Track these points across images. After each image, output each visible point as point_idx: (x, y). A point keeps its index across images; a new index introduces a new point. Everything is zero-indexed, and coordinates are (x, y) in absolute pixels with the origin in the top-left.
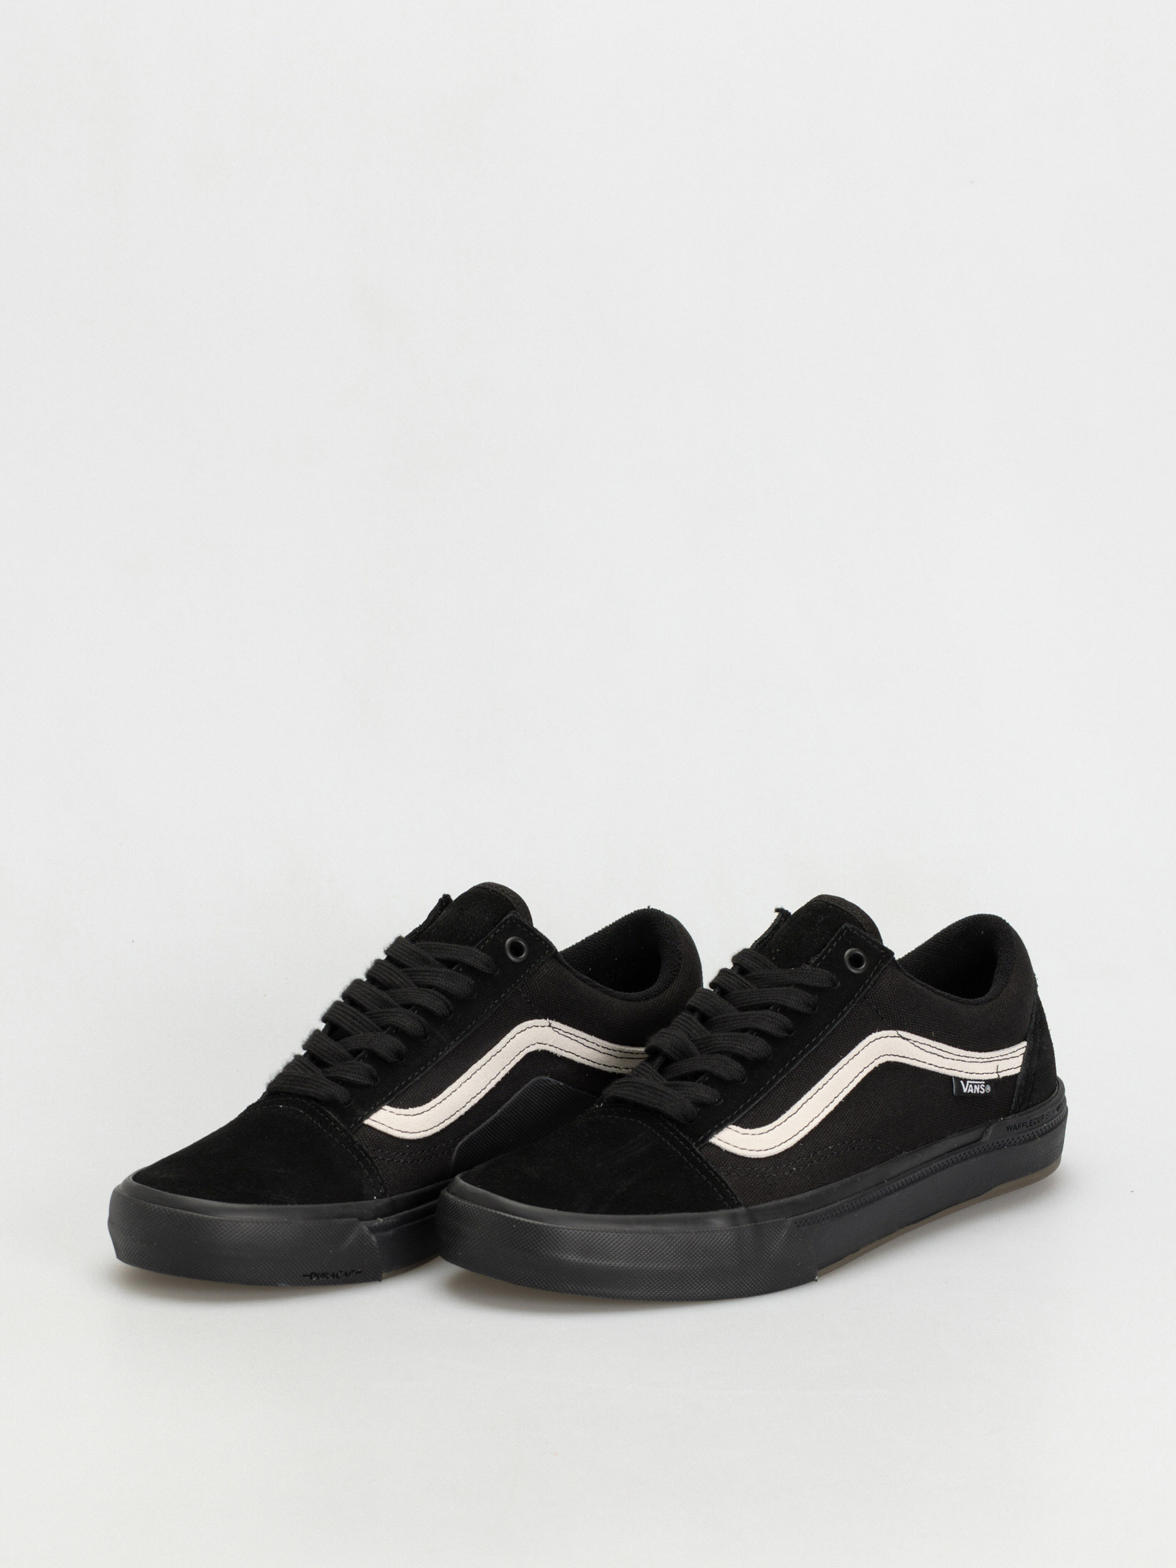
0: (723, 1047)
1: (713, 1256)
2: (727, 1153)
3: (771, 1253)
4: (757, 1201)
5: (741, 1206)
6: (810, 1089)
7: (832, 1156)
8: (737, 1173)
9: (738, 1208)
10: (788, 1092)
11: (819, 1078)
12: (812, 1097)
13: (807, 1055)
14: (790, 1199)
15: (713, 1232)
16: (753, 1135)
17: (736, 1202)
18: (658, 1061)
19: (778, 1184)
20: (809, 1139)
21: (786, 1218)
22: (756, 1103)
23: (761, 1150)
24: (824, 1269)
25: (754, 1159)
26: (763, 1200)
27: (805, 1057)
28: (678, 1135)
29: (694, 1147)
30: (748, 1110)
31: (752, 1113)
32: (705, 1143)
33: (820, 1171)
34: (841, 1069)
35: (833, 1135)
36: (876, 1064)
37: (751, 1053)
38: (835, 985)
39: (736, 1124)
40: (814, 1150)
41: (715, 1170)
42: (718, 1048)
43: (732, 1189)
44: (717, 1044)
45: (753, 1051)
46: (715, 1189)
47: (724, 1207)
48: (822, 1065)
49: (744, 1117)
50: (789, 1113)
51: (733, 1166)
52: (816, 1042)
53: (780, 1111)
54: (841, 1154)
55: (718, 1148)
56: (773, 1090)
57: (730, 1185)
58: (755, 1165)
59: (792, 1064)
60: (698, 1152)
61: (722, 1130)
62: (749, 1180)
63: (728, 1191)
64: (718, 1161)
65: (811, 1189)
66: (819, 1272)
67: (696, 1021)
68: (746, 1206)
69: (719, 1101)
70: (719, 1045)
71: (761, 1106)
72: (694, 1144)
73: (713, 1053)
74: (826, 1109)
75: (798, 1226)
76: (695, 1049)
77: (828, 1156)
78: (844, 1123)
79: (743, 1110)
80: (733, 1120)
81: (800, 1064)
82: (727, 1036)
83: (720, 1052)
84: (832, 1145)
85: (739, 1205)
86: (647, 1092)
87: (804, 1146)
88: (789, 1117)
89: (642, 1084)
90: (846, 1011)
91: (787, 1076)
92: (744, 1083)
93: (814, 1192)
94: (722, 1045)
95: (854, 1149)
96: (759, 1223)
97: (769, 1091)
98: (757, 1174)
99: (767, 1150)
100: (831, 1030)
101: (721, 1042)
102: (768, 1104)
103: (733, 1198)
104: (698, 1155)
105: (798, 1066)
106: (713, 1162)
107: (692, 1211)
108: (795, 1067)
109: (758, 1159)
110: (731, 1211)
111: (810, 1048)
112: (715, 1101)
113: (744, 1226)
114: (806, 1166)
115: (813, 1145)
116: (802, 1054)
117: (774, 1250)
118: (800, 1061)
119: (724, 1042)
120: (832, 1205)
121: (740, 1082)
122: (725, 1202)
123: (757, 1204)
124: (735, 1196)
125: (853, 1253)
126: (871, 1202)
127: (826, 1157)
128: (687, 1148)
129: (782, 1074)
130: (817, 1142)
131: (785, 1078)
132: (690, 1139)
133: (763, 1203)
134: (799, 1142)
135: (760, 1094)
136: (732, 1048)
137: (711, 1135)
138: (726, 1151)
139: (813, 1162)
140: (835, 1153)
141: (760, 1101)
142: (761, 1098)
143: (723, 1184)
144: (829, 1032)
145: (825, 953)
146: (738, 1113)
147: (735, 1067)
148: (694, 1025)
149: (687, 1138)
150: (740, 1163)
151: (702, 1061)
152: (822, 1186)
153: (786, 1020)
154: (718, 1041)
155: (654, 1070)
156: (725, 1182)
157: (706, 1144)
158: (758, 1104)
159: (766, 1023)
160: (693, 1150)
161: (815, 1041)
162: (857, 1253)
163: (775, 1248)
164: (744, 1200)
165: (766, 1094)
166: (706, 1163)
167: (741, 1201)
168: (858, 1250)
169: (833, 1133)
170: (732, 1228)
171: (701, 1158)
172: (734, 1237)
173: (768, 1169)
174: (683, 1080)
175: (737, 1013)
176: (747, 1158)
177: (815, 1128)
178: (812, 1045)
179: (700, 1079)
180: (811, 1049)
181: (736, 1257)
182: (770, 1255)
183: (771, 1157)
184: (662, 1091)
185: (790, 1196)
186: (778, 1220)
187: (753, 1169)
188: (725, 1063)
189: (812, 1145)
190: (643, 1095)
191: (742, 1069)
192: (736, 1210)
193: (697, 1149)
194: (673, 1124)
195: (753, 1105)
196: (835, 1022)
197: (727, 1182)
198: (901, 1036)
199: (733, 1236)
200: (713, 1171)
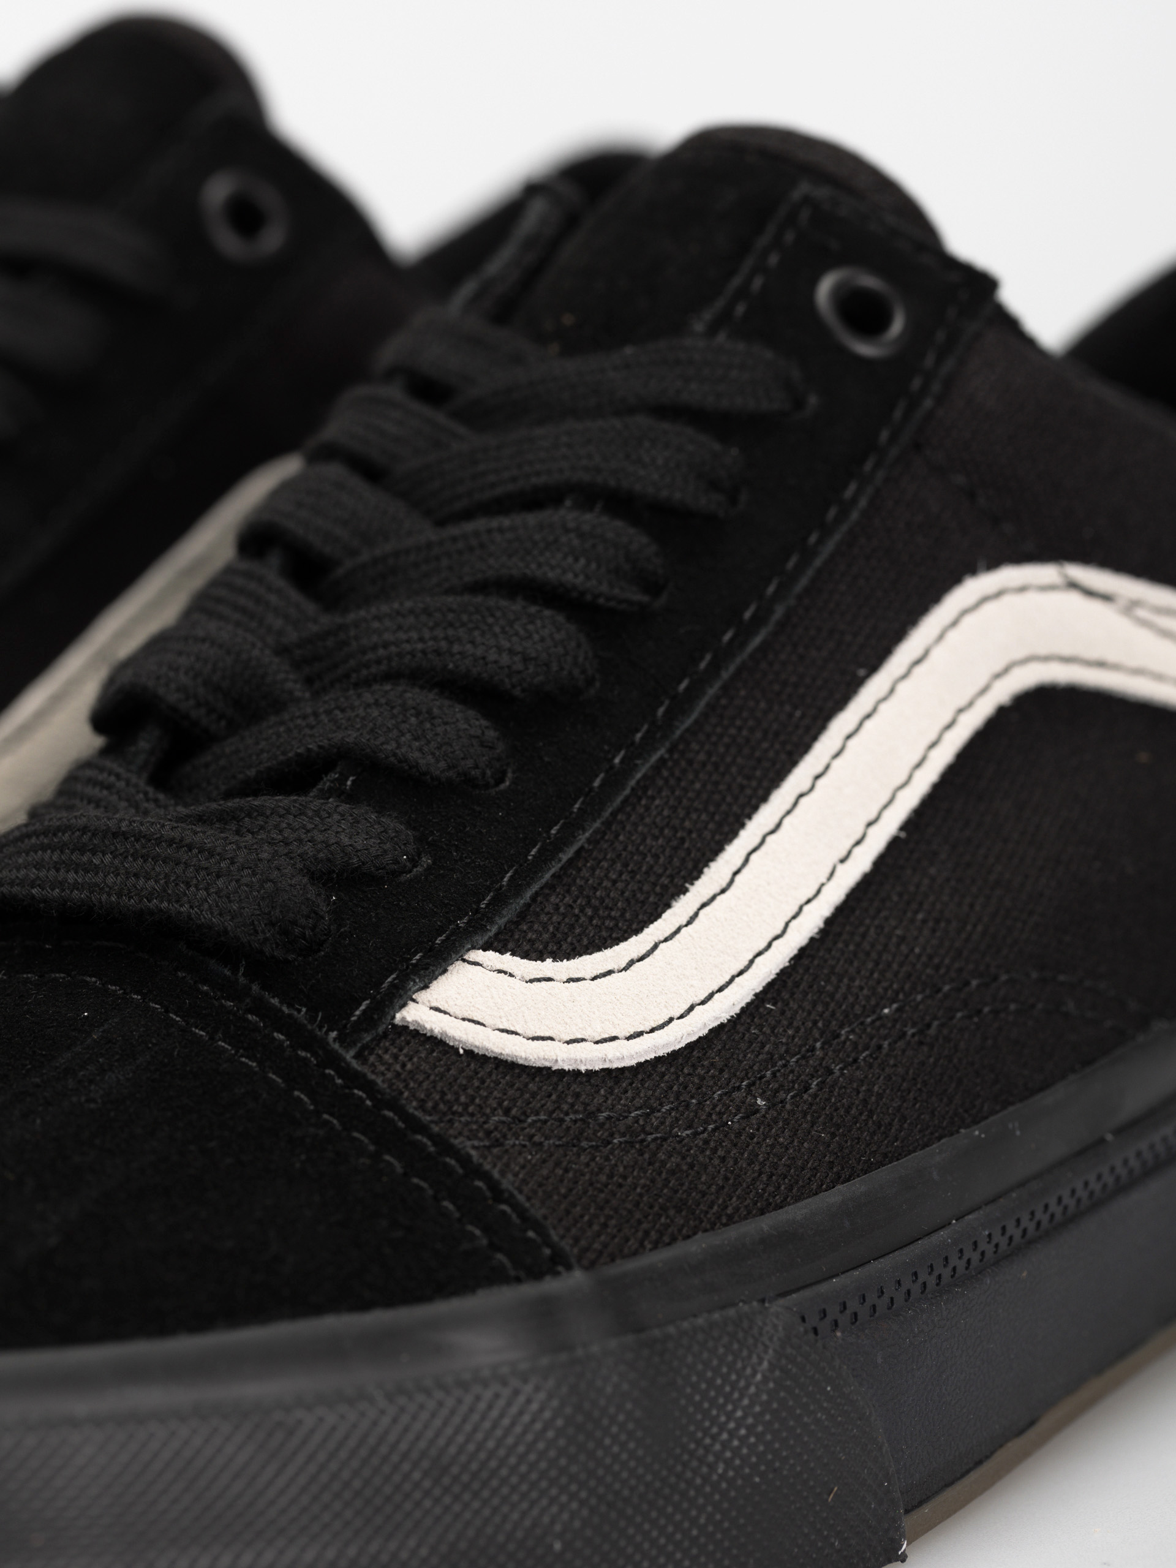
0: (400, 655)
1: (476, 1495)
2: (476, 1059)
3: (718, 1456)
4: (633, 1243)
5: (569, 1267)
6: (764, 799)
7: (901, 1044)
8: (531, 1137)
9: (557, 1274)
10: (681, 813)
11: (790, 754)
12: (778, 826)
13: (732, 668)
14: (766, 1223)
15: (464, 1385)
16: (570, 980)
17: (547, 1251)
18: (146, 743)
19: (705, 1167)
20: (797, 985)
21: (763, 1301)
22: (565, 857)
23: (614, 1038)
24: (926, 1509)
25: (590, 1074)
26: (653, 1235)
27: (725, 675)
28: (260, 1008)
29: (336, 1046)
30: (535, 887)
31: (553, 899)
32: (381, 1030)
33: (865, 1102)
34: (868, 716)
35: (889, 965)
36: (1003, 692)
37: (520, 666)
38: (799, 404)
39: (499, 945)
40: (827, 1024)
41: (436, 1129)
42: (378, 662)
43: (521, 1198)
44: (374, 648)
45: (526, 659)
46: (446, 1203)
47: (497, 1277)
48: (796, 708)
49: (522, 916)
50: (700, 890)
51: (507, 1112)
52: (758, 620)
53: (665, 887)
54: (932, 1031)
55: (436, 1044)
56: (620, 810)
57: (507, 1183)
58: (598, 1100)
59: (681, 706)
60: (355, 1064)
61: (445, 971)
62: (584, 1158)
63: (504, 1207)
64: (443, 1094)
65: (838, 1180)
66: (908, 1522)
67: (280, 583)
68: (591, 1266)
69: (414, 862)
70: (381, 652)
71: (585, 873)
72: (334, 1034)
73: (368, 683)
74: (841, 868)
75: (815, 1331)
76: (292, 683)
77: (886, 1044)
78: (920, 916)
79: (516, 887)
80: (483, 929)
81: (711, 707)
82: (411, 611)
83: (391, 676)
84: (894, 1001)
85: (558, 1263)
86: (108, 858)
87: (783, 1013)
88: (704, 905)
89: (84, 830)
90: (854, 500)
91: (671, 751)
92: (502, 787)
93: (858, 1187)
94: (393, 649)
95: (979, 1012)
96: (656, 1333)
97: (606, 814)
98: (612, 1135)
99: (639, 1034)
100: (810, 572)
101: (388, 636)
102: (614, 862)
103: (531, 1234)
104: (354, 1078)
105: (705, 715)
106: (422, 1102)
107: (364, 1306)
108: (694, 716)
109: (607, 1071)
110: (529, 1290)
111: (739, 641)
112: (396, 861)
113: (595, 1349)
114: (807, 1088)
115: (820, 1008)
116: (715, 667)
117: (725, 1445)
118: (712, 691)
119: (402, 636)
120: (935, 1238)
121: (487, 786)
122: (500, 1256)
123: (635, 1254)
124: (538, 1227)
125: (1021, 1432)
126: (1071, 1219)
127: (880, 1047)
128: (302, 1054)
129: (649, 744)
130: (832, 996)
131: (662, 761)
132: (312, 1020)
133: (656, 1246)
134: (760, 998)
135: (573, 827)
136: (438, 652)
137: (401, 995)
138: (469, 1053)
139: (830, 1072)
140: (911, 1031)
141: (578, 853)
142: (582, 839)
143: (479, 1184)
144: (803, 582)
145: (742, 293)
146: (500, 901)
147: (463, 725)
148: (273, 599)
149: (301, 1014)
150: (534, 1095)
151: (324, 718)
152: (881, 1164)
153: (638, 540)
154: (375, 638)
155: (134, 779)
156: (486, 1177)
157: (385, 1035)
158: (570, 862)
159: (559, 556)
160: (334, 1060)
161: (754, 617)
162: (1032, 1434)
163: (732, 1434)
164: (576, 1240)
165: (597, 824)
166: (394, 1104)
167: (566, 1245)
168: (1032, 1423)
169: (886, 957)
170: (545, 1361)
171: (369, 1087)
172: (555, 1403)
173: (653, 1110)
174: (256, 794)
175: (430, 534)
176: (562, 1073)
177: (812, 940)
178: (746, 631)
179: (326, 782)
180: (743, 645)
181: (574, 1487)
182: (712, 1467)
183: (658, 1060)
184: (171, 842)
185: (762, 1212)
186: (731, 1312)
187: (592, 1115)
188: (418, 714)
189: (814, 1004)
190: (96, 869)
191: (491, 734)
192: (550, 1286)
193: (349, 1056)
194: (235, 971)
195: (555, 868)
196: (820, 541)
197: (496, 1174)
198: (1073, 585)
199: (550, 1396)
200: (431, 1137)
